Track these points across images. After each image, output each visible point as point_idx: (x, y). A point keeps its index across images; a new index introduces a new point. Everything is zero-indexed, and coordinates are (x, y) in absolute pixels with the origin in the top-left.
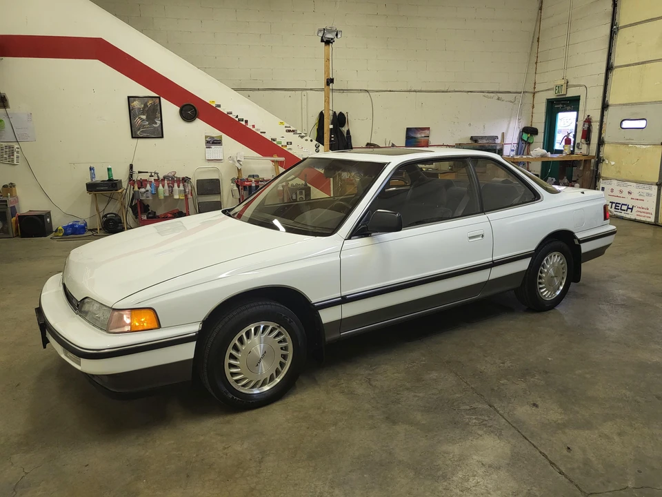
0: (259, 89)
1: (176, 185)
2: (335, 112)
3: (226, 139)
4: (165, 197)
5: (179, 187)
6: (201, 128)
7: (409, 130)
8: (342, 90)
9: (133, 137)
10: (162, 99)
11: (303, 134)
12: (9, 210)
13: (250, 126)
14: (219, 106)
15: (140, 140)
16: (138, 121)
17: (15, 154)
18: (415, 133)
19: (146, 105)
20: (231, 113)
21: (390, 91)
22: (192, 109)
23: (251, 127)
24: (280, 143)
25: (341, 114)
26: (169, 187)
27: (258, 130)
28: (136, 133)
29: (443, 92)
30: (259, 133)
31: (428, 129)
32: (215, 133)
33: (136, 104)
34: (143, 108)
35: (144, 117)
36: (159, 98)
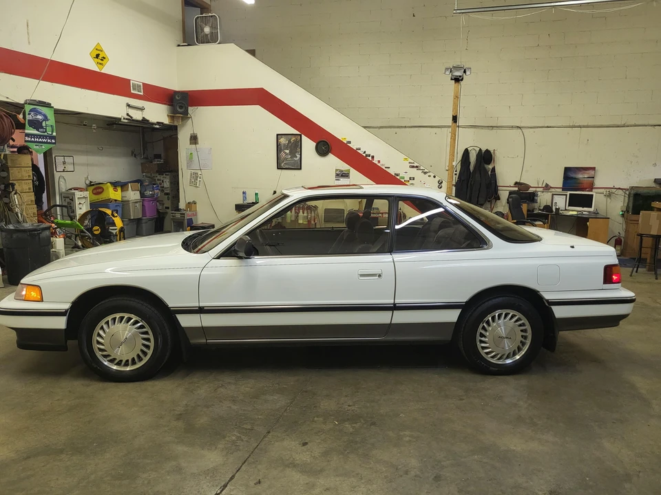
0: (405, 127)
1: (301, 211)
2: (480, 150)
3: (353, 173)
4: (291, 221)
5: (303, 213)
6: (333, 162)
7: (567, 170)
8: (491, 126)
9: (278, 168)
10: (303, 135)
11: (426, 170)
12: (186, 221)
13: (375, 161)
14: (350, 142)
15: (283, 171)
16: (283, 155)
17: (199, 179)
18: (575, 173)
19: (290, 141)
20: (360, 149)
21: (548, 127)
22: (326, 145)
23: (377, 163)
24: (403, 178)
25: (487, 151)
26: (295, 212)
27: (382, 165)
28: (280, 166)
29: (618, 126)
30: (384, 168)
31: (594, 169)
32: (344, 166)
33: (283, 141)
34: (288, 144)
35: (287, 151)
36: (301, 135)
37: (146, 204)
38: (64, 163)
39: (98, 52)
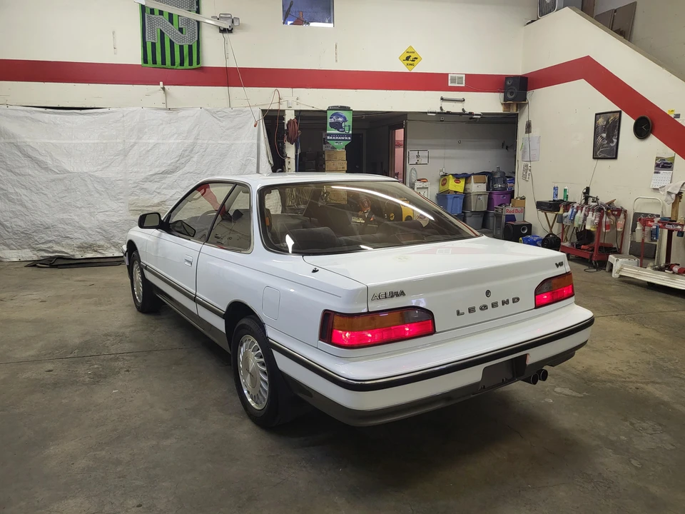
1: (591, 214)
3: (679, 161)
9: (594, 158)
10: (623, 112)
12: (503, 217)
14: (678, 116)
15: (599, 161)
16: (599, 139)
17: (528, 172)
19: (608, 122)
22: (647, 123)
28: (596, 154)
32: (668, 153)
33: (601, 121)
34: (605, 126)
35: (604, 135)
36: (620, 112)
37: (495, 197)
38: (418, 156)
39: (408, 55)
